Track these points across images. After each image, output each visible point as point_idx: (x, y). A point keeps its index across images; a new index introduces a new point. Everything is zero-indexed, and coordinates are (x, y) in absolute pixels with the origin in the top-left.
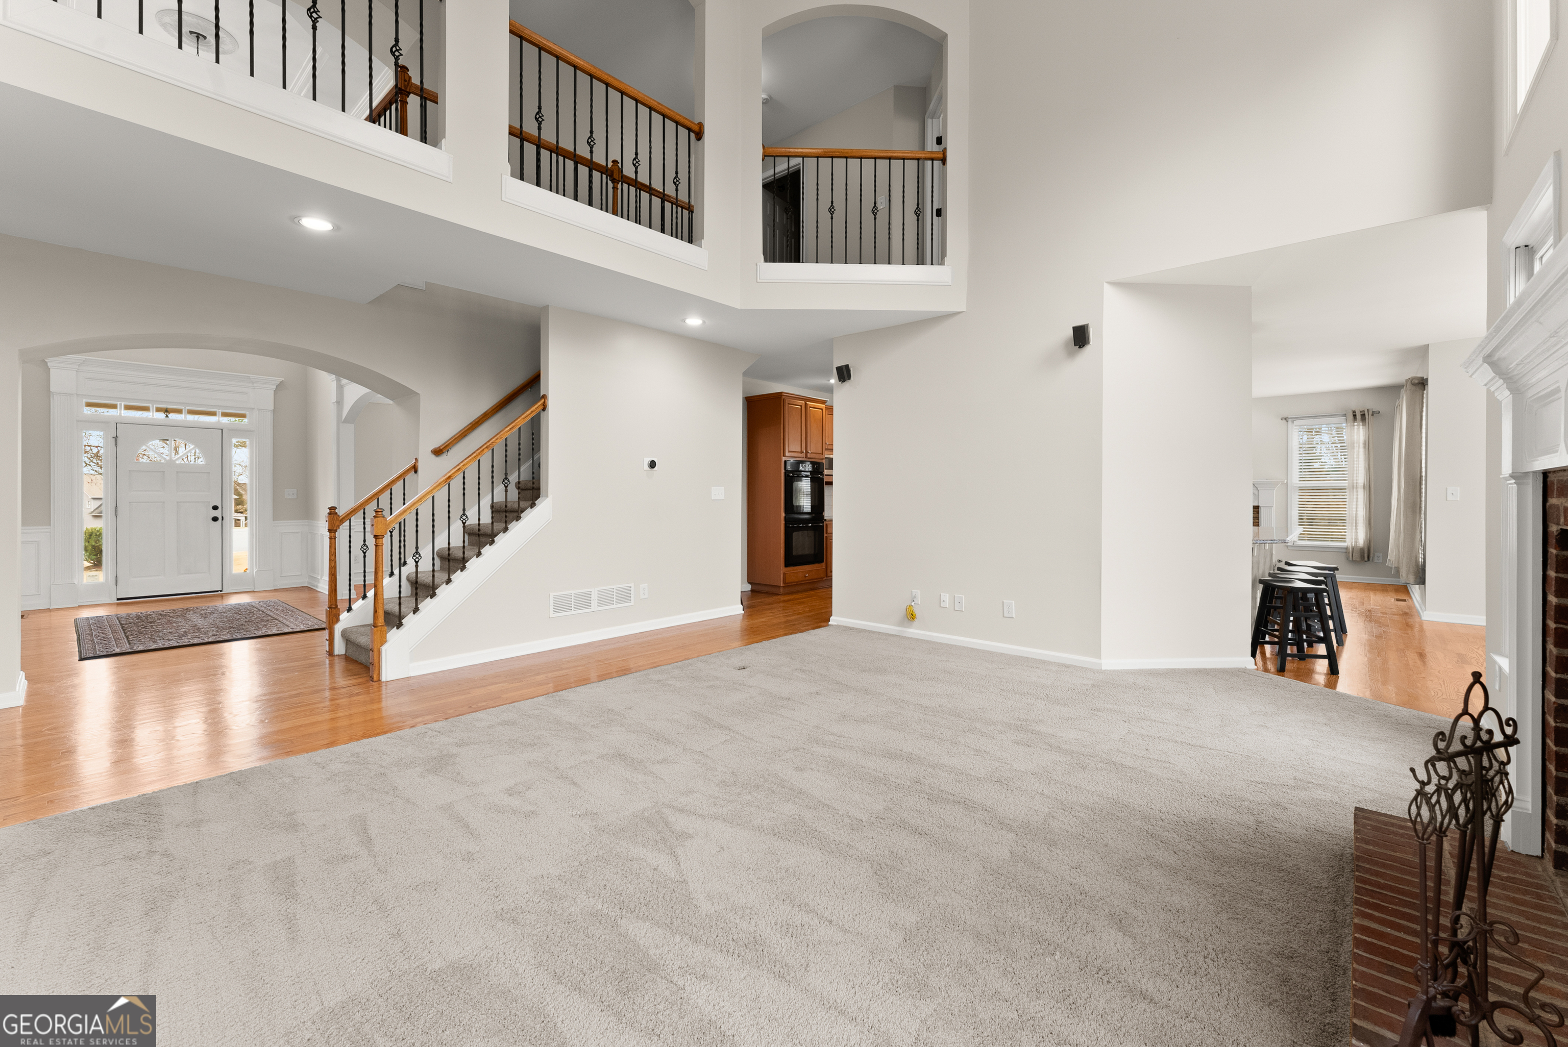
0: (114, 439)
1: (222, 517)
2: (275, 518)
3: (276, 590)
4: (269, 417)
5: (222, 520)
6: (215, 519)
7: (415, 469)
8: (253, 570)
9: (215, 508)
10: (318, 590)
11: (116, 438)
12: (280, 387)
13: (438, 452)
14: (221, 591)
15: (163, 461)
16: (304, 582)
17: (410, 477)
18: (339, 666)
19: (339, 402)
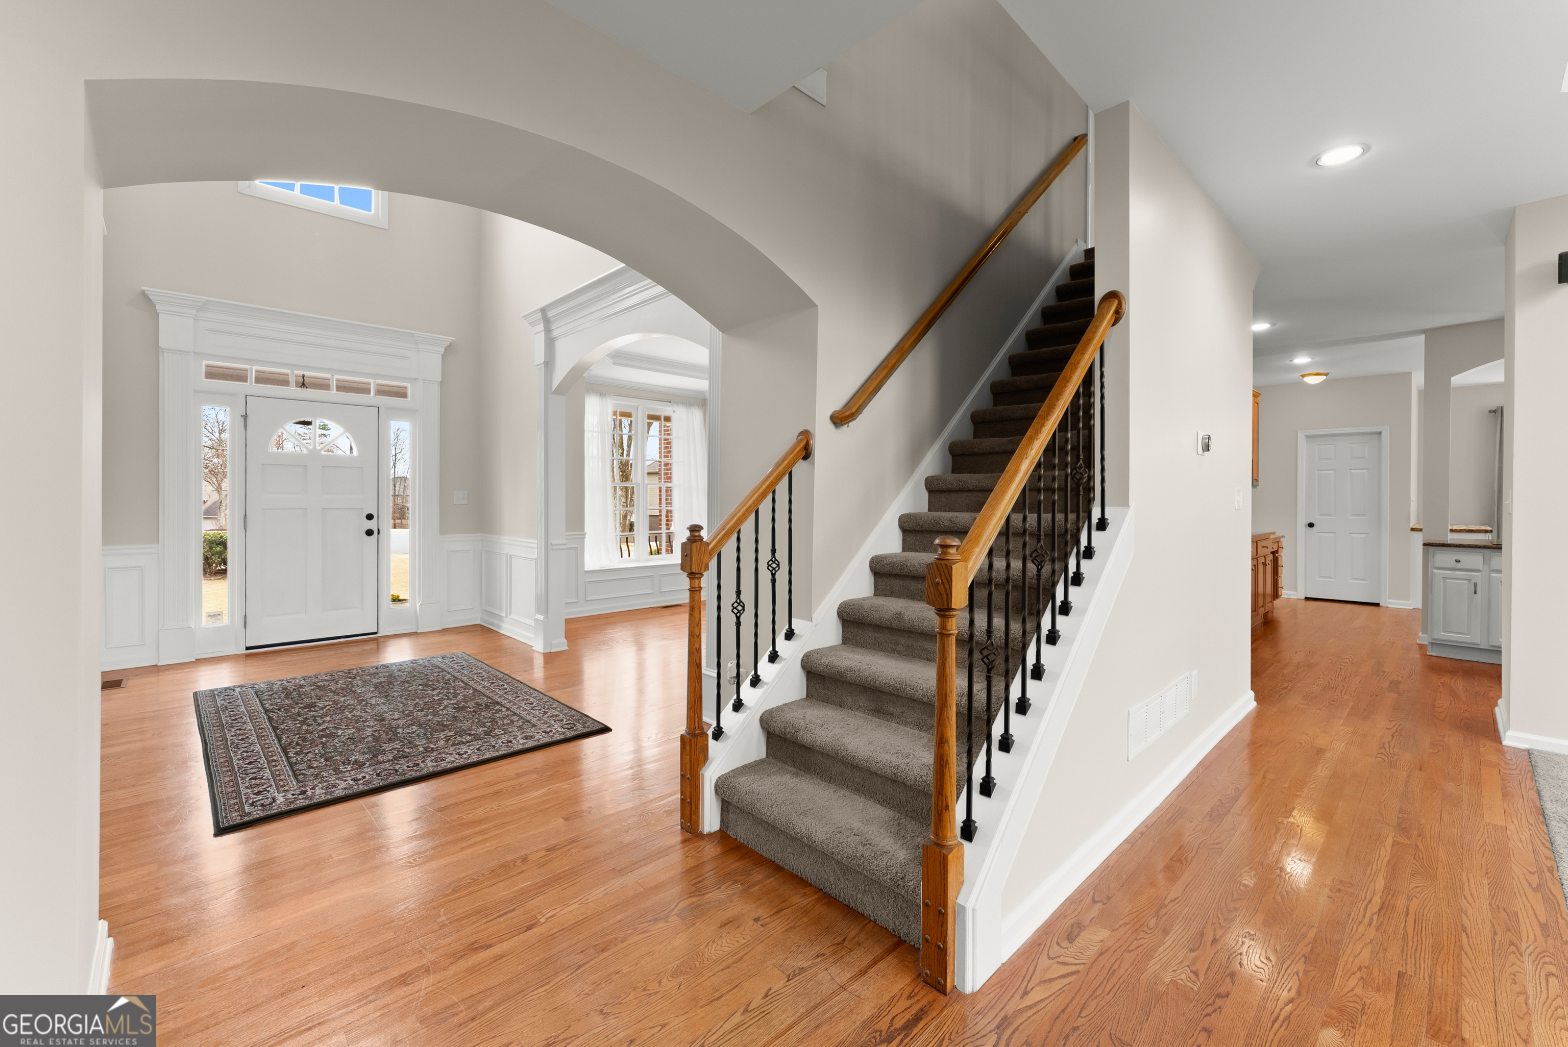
0: (242, 419)
1: (379, 530)
2: (442, 531)
3: (445, 631)
4: (435, 390)
5: (379, 533)
6: (369, 533)
7: (806, 453)
8: (415, 603)
9: (370, 517)
10: (502, 632)
11: (245, 417)
12: (449, 350)
13: (840, 419)
14: (375, 633)
15: (305, 451)
16: (475, 618)
17: (800, 469)
18: (711, 850)
19: (549, 364)
